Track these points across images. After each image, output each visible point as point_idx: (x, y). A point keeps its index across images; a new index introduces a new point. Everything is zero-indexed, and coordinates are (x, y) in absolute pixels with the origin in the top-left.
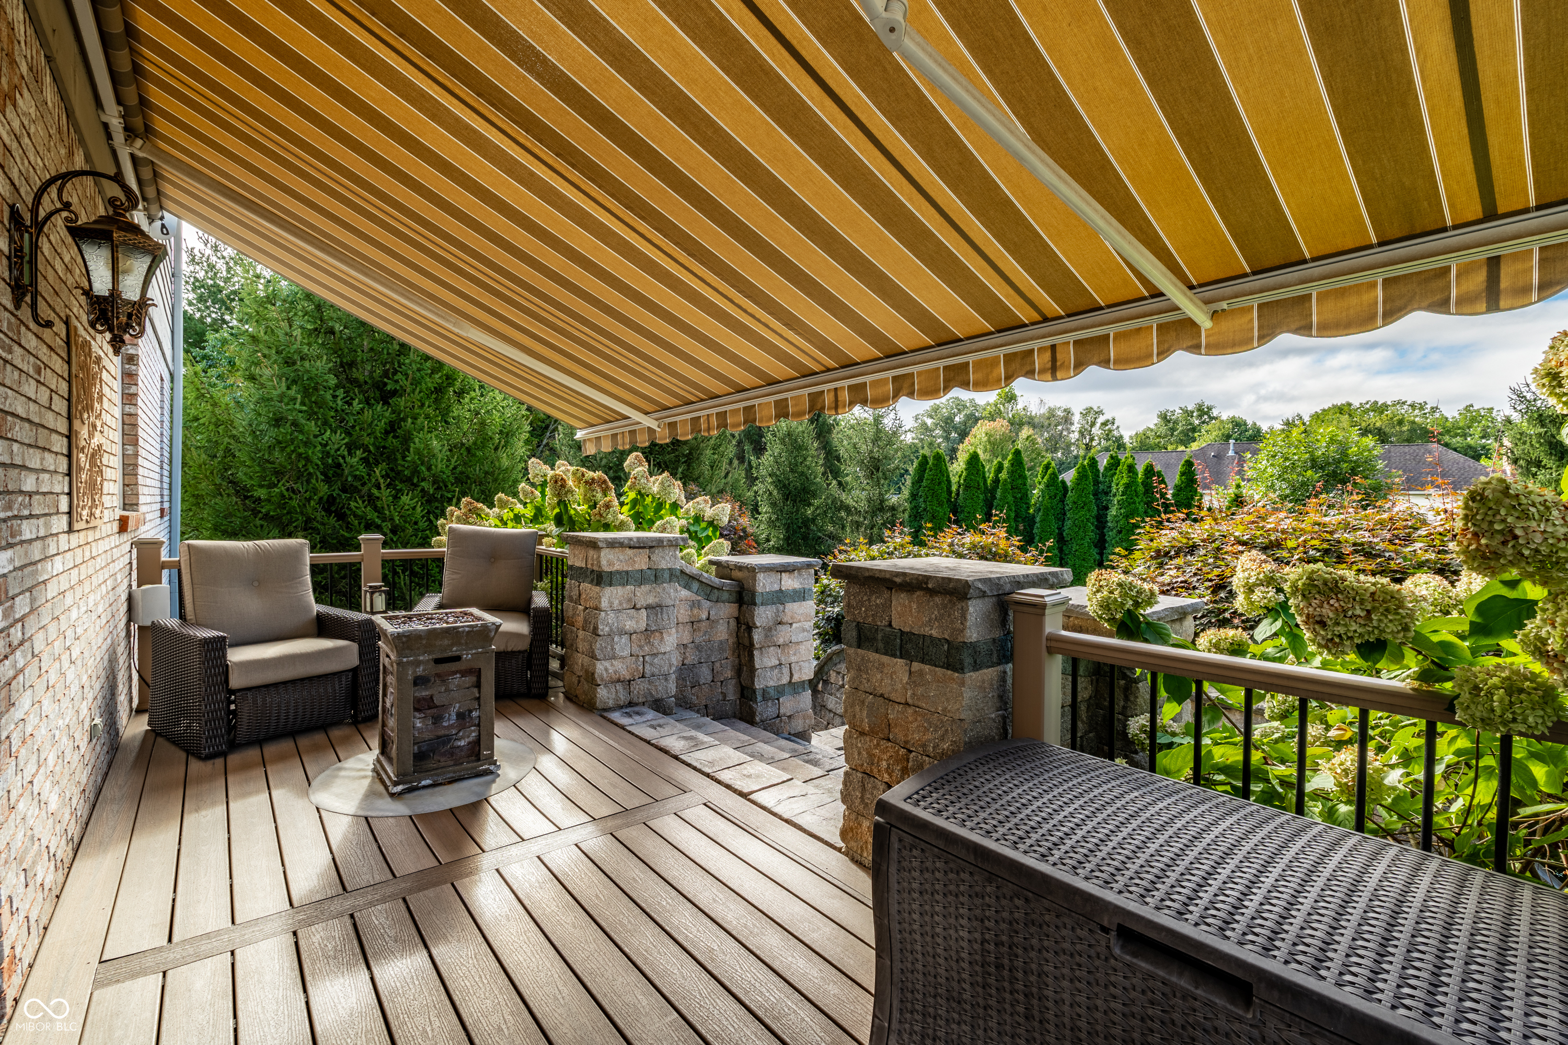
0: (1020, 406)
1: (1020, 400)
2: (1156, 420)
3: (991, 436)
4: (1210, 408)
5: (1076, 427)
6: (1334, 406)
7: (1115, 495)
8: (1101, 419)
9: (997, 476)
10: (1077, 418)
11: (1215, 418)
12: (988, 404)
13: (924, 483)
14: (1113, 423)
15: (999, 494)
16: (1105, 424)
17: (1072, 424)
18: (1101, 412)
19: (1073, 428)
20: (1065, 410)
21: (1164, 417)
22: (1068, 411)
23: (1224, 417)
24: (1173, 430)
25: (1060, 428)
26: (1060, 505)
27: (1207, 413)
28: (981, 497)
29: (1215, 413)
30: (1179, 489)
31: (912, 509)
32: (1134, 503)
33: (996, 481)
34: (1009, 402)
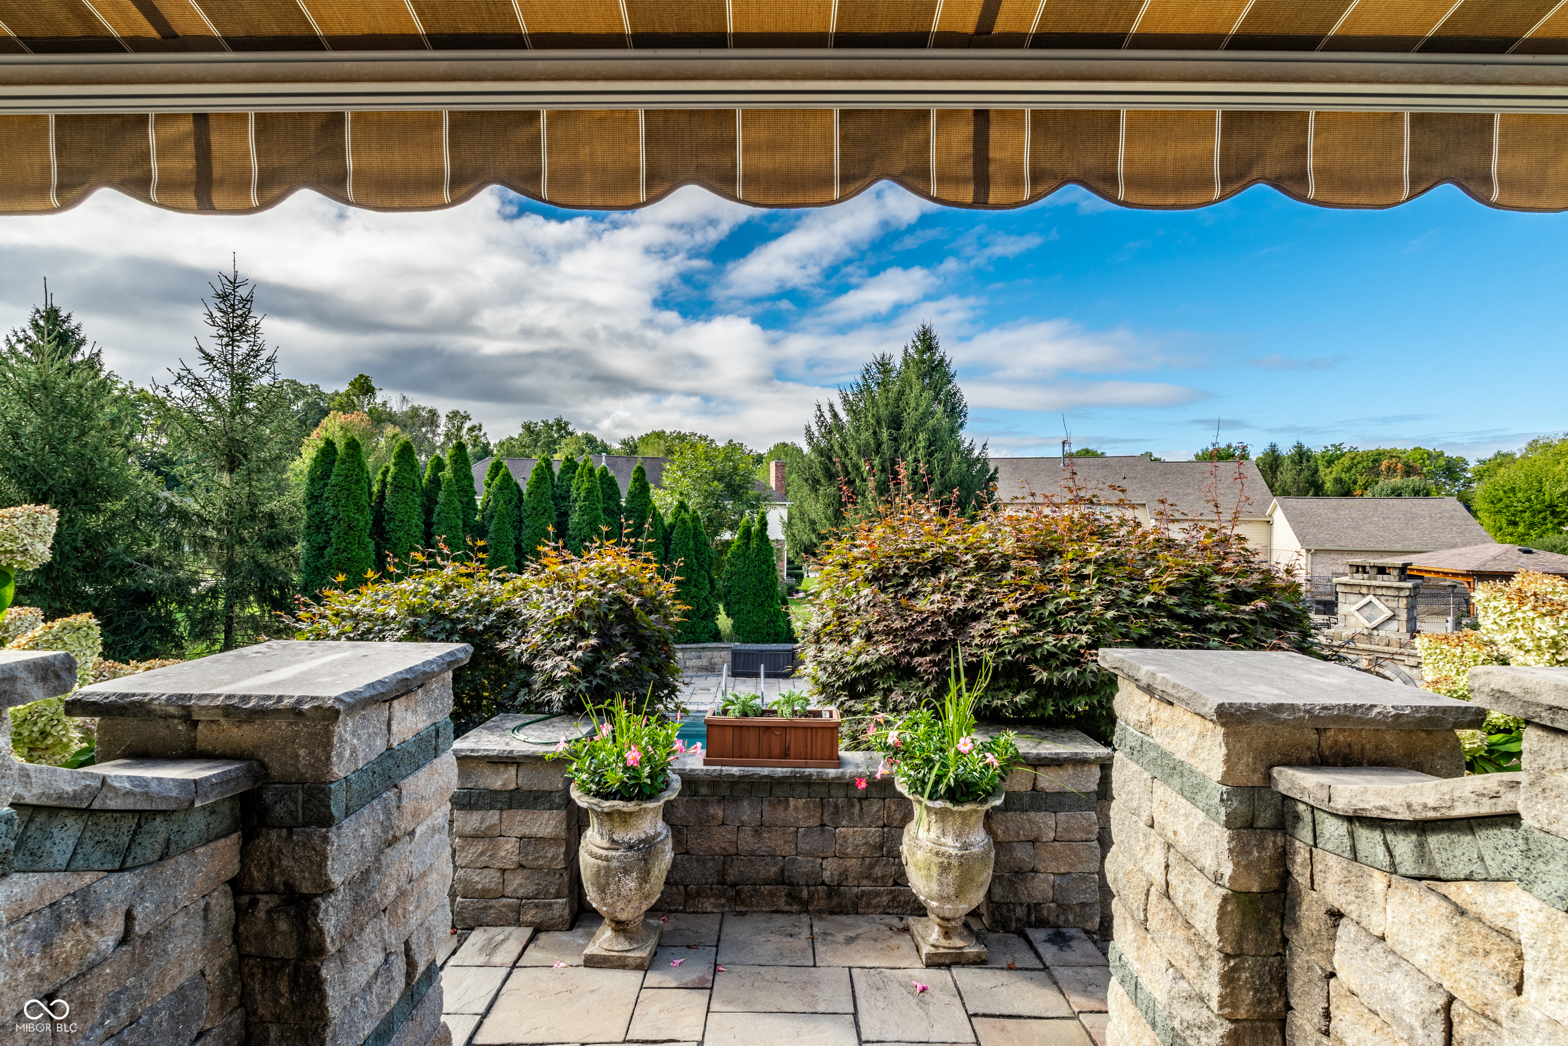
0: (379, 400)
1: (378, 393)
2: (521, 431)
3: (347, 430)
4: (567, 424)
5: (442, 430)
6: (654, 432)
7: (575, 500)
8: (468, 425)
9: (435, 475)
10: (443, 420)
11: (571, 434)
12: (337, 394)
13: (333, 480)
14: (480, 430)
15: (441, 497)
16: (471, 429)
17: (437, 426)
18: (467, 417)
19: (439, 431)
20: (430, 411)
21: (527, 428)
22: (433, 414)
23: (579, 433)
24: (536, 441)
25: (424, 430)
26: (516, 512)
27: (564, 428)
28: (418, 500)
29: (571, 428)
30: (633, 496)
31: (311, 517)
32: (597, 509)
33: (435, 481)
34: (365, 394)
